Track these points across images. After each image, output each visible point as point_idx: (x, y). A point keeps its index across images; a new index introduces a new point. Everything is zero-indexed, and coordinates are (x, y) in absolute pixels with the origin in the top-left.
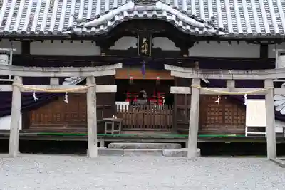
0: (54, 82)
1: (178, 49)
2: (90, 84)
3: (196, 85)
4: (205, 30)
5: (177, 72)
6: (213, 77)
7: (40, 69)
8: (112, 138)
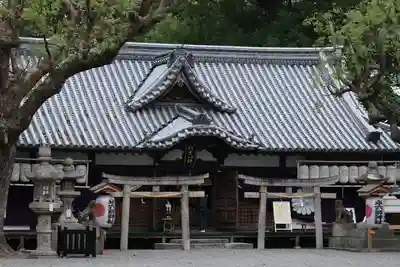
0: (156, 189)
1: (215, 159)
2: (185, 191)
3: (264, 190)
4: (248, 145)
5: (250, 181)
6: (276, 184)
7: (145, 179)
8: (172, 235)
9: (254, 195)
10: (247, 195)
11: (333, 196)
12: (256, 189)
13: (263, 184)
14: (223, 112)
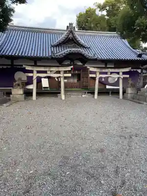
0: (49, 72)
1: (82, 64)
6: (103, 71)
7: (43, 68)
9: (93, 76)
10: (91, 75)
11: (128, 76)
12: (95, 73)
13: (98, 71)
14: (85, 48)
